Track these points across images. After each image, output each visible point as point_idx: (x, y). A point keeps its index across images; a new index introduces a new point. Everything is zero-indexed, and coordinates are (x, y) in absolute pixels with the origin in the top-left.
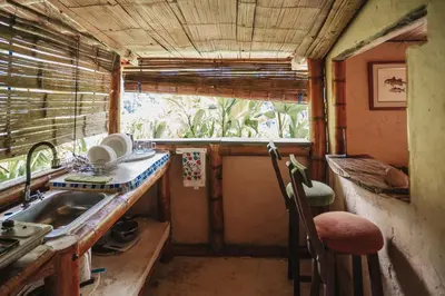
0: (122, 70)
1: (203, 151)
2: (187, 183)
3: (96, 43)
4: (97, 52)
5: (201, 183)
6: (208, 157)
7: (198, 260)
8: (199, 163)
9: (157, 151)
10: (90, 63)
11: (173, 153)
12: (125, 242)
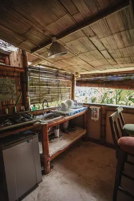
0: (75, 79)
1: (98, 108)
2: (92, 118)
3: (64, 72)
4: (66, 74)
5: (97, 119)
6: (101, 110)
7: (95, 144)
8: (97, 112)
9: (83, 106)
10: (63, 78)
11: (89, 108)
12: (71, 132)
